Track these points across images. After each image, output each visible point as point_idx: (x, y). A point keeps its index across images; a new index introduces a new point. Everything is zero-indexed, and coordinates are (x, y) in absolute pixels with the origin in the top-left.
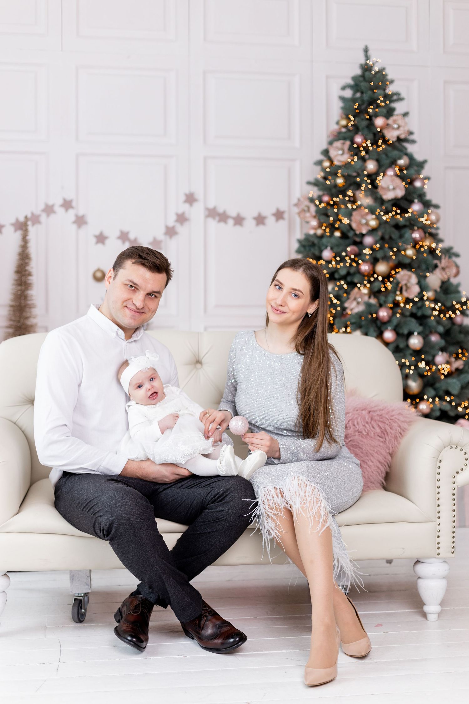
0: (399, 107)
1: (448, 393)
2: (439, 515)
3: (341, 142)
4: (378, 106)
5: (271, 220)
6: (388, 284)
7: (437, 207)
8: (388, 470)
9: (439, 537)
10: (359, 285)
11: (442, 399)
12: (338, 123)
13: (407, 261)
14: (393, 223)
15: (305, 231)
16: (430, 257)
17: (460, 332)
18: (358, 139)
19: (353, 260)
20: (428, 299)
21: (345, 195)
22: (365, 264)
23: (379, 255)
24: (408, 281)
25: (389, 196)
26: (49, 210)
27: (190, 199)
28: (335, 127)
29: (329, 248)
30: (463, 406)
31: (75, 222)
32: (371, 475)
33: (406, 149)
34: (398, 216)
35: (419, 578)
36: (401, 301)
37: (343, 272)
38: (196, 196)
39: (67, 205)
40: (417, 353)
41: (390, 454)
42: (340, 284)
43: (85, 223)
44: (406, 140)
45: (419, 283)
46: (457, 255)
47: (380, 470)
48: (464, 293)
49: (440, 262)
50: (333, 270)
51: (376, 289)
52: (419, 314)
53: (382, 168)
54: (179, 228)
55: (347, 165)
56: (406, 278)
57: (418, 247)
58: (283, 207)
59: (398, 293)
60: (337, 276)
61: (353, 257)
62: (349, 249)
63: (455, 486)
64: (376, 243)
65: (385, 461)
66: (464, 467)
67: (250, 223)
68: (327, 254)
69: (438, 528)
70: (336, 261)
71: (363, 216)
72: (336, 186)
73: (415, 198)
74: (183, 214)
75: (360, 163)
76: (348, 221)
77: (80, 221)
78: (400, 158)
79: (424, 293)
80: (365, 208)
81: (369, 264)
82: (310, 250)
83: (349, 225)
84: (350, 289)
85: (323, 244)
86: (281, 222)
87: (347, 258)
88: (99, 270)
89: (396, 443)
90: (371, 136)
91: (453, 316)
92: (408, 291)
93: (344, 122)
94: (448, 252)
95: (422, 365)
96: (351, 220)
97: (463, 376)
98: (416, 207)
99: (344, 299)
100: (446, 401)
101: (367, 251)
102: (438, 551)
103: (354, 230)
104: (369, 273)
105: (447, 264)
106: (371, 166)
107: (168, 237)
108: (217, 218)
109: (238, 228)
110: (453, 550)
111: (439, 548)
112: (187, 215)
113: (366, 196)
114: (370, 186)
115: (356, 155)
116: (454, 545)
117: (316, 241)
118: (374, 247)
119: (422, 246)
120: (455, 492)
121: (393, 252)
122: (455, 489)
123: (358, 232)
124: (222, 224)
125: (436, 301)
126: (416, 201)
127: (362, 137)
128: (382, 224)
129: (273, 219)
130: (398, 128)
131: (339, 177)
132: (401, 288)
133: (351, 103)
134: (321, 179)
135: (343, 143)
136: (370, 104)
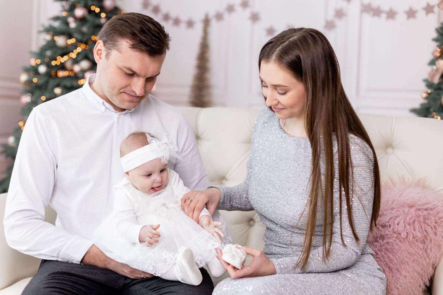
5: (421, 14)
26: (230, 9)
31: (249, 18)
39: (245, 5)
43: (259, 19)
54: (337, 22)
67: (401, 17)
74: (342, 10)
77: (255, 18)
86: (431, 15)
107: (327, 30)
108: (371, 13)
109: (390, 21)
112: (344, 11)
124: (376, 19)
129: (423, 12)
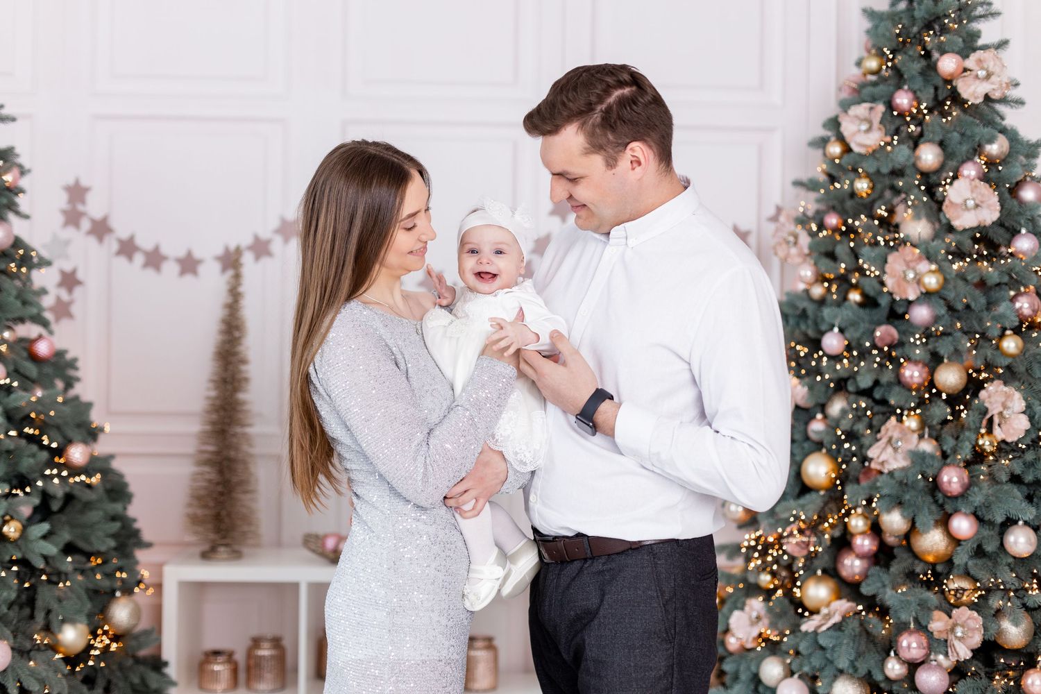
0: (988, 32)
3: (867, 105)
4: (944, 30)
6: (962, 407)
10: (898, 411)
12: (859, 64)
13: (1002, 360)
14: (972, 277)
15: (788, 288)
18: (903, 100)
19: (886, 357)
21: (871, 216)
22: (913, 367)
23: (944, 348)
24: (1005, 406)
25: (965, 220)
28: (855, 72)
29: (836, 330)
33: (1001, 117)
34: (984, 264)
36: (989, 450)
37: (865, 382)
40: (1022, 564)
42: (859, 406)
44: (1004, 100)
45: (1028, 411)
50: (845, 375)
51: (935, 419)
52: (1028, 477)
53: (952, 163)
55: (877, 153)
56: (1002, 399)
57: (1023, 329)
59: (983, 431)
60: (851, 388)
61: (886, 349)
62: (878, 333)
64: (937, 319)
68: (833, 342)
70: (851, 357)
71: (909, 265)
72: (853, 194)
73: (1022, 227)
75: (905, 150)
76: (877, 273)
78: (991, 141)
80: (915, 246)
81: (920, 367)
82: (798, 324)
83: (879, 280)
84: (878, 419)
85: (823, 319)
87: (874, 352)
90: (928, 92)
92: (1004, 427)
93: (873, 64)
95: (1034, 588)
96: (883, 271)
98: (1024, 243)
99: (866, 441)
101: (916, 339)
103: (889, 293)
104: (920, 385)
106: (929, 156)
113: (917, 218)
114: (924, 199)
115: (897, 132)
117: (811, 309)
118: (932, 329)
121: (974, 340)
123: (897, 297)
126: (1023, 231)
127: (910, 95)
128: (950, 280)
130: (988, 76)
131: (859, 176)
132: (991, 421)
133: (889, 24)
134: (822, 178)
135: (871, 109)
136: (928, 26)
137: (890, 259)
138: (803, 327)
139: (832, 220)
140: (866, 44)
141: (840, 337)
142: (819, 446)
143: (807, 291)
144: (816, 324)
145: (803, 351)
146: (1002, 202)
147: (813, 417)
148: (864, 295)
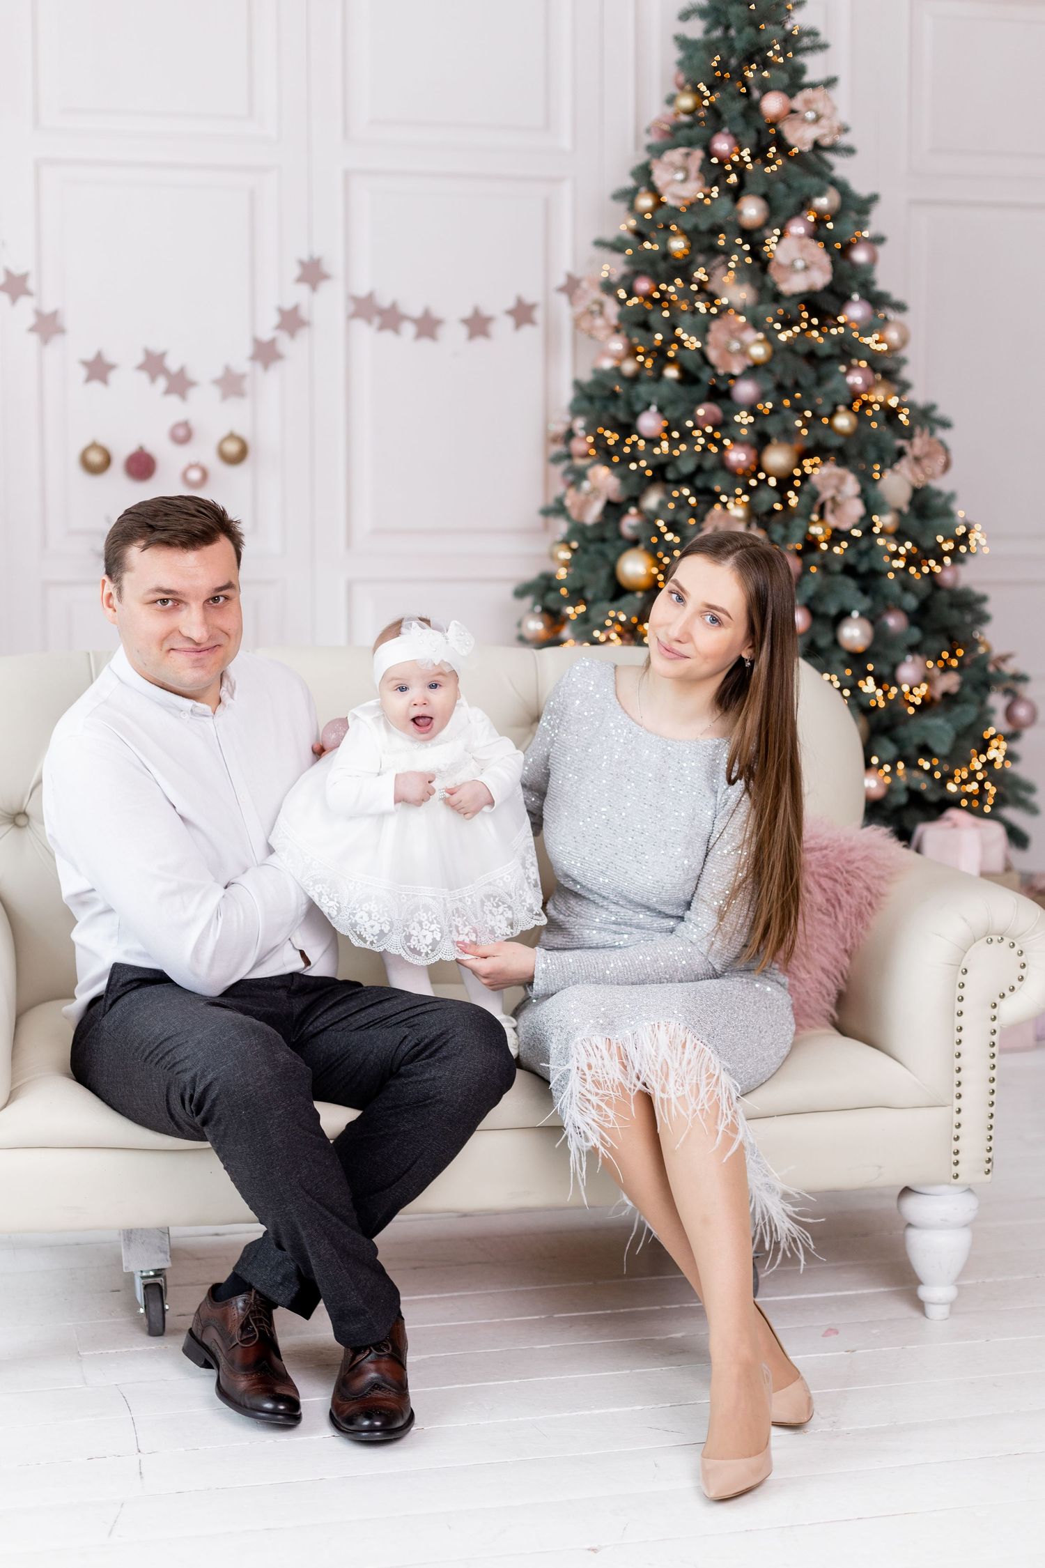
0: (815, 67)
1: (926, 751)
2: (959, 1090)
3: (683, 150)
4: (766, 64)
5: (503, 326)
6: (791, 494)
7: (900, 307)
8: (843, 987)
9: (957, 1139)
10: (724, 498)
11: (911, 765)
12: (671, 100)
13: (835, 442)
14: (802, 348)
16: (886, 430)
17: (952, 605)
18: (722, 145)
19: (709, 438)
20: (883, 532)
21: (688, 280)
22: (739, 449)
23: (772, 427)
24: (838, 490)
25: (794, 284)
27: (312, 273)
28: (667, 111)
29: (654, 408)
30: (958, 780)
31: (33, 329)
32: (805, 1002)
33: (831, 168)
34: (815, 333)
35: (909, 1225)
36: (822, 538)
37: (687, 467)
38: (326, 267)
39: (15, 286)
40: (857, 660)
41: (846, 951)
42: (681, 494)
43: (61, 331)
44: (833, 148)
45: (864, 495)
46: (946, 424)
47: (824, 986)
48: (961, 514)
49: (912, 445)
50: (663, 460)
51: (764, 508)
52: (863, 567)
53: (777, 216)
54: (285, 344)
55: (695, 206)
56: (834, 482)
57: (857, 406)
58: (532, 295)
59: (815, 517)
60: (671, 475)
61: (709, 429)
62: (701, 412)
63: (995, 1025)
64: (763, 397)
65: (835, 967)
66: (1017, 984)
67: (453, 332)
68: (649, 422)
69: (957, 1118)
70: (671, 439)
71: (733, 334)
72: (666, 255)
73: (855, 291)
74: (296, 309)
75: (727, 202)
76: (698, 345)
77: (48, 326)
78: (820, 194)
79: (875, 518)
80: (739, 313)
81: (747, 449)
82: (605, 408)
83: (701, 353)
84: (702, 507)
85: (638, 397)
86: (527, 330)
87: (697, 433)
88: (94, 446)
89: (860, 927)
90: (751, 136)
91: (938, 569)
92: (838, 513)
93: (687, 102)
94: (926, 417)
95: (868, 686)
96: (704, 342)
97: (957, 710)
98: (856, 311)
99: (690, 532)
100: (921, 768)
101: (743, 418)
102: (955, 1170)
103: (712, 367)
104: (747, 469)
105: (926, 449)
106: (751, 210)
107: (259, 367)
108: (377, 321)
109: (425, 343)
110: (989, 1166)
111: (957, 1163)
112: (304, 313)
113: (739, 281)
114: (749, 260)
115: (715, 183)
116: (990, 1155)
117: (619, 387)
118: (760, 406)
119: (866, 405)
120: (995, 1038)
121: (804, 418)
122: (995, 1031)
123: (721, 371)
124: (388, 335)
125: (900, 535)
126: (856, 297)
127: (731, 139)
128: (778, 351)
129: (509, 322)
130: (817, 120)
131: (674, 234)
132: (822, 507)
133: (702, 55)
134: (629, 236)
135: (688, 155)
136: (749, 59)
137: (714, 326)
138: (612, 410)
139: (643, 285)
140: (676, 78)
141: (658, 417)
142: (634, 543)
143: (617, 370)
144: (629, 404)
145: (612, 438)
146: (833, 263)
147: (626, 512)
148: (683, 371)
